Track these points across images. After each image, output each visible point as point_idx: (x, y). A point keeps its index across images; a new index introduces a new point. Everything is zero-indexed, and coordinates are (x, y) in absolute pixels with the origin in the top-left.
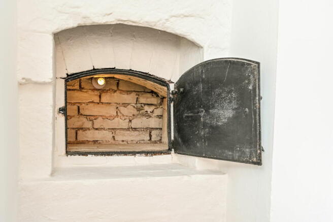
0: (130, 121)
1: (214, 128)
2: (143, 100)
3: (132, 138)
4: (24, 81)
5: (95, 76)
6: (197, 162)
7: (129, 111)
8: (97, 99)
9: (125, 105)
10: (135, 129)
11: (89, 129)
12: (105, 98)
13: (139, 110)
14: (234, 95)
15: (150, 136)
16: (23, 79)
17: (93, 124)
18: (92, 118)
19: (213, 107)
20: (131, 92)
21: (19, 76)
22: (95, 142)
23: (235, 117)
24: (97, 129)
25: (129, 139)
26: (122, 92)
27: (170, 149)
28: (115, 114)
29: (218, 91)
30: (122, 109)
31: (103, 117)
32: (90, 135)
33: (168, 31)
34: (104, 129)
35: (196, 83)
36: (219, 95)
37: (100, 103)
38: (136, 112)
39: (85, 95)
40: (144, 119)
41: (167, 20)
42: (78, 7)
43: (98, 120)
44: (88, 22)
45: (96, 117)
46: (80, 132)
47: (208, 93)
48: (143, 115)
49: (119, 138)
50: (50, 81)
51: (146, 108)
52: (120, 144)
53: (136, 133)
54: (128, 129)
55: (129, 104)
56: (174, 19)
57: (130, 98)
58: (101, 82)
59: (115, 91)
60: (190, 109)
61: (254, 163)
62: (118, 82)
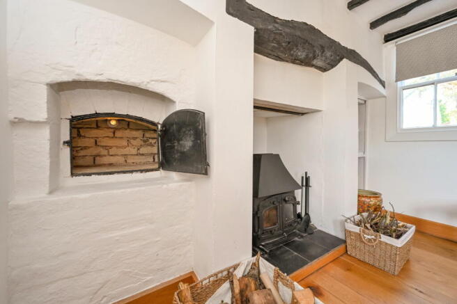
0: (139, 149)
1: (183, 153)
2: (148, 135)
3: (140, 161)
4: (17, 120)
5: (109, 118)
6: (174, 175)
7: (137, 142)
8: (111, 135)
9: (135, 138)
10: (143, 155)
11: (105, 156)
12: (118, 134)
13: (145, 141)
14: (192, 132)
15: (154, 159)
16: (16, 118)
17: (108, 152)
18: (107, 148)
19: (182, 140)
20: (139, 129)
21: (11, 117)
22: (111, 165)
23: (193, 146)
24: (112, 155)
25: (138, 161)
26: (132, 129)
27: (159, 168)
28: (126, 144)
29: (184, 130)
30: (132, 141)
31: (117, 147)
32: (106, 160)
33: (150, 90)
34: (117, 155)
35: (172, 125)
36: (184, 132)
37: (114, 137)
38: (143, 143)
39: (101, 131)
40: (149, 147)
41: (148, 83)
42: (72, 67)
43: (113, 149)
44: (82, 78)
45: (111, 147)
46: (97, 158)
47: (179, 131)
48: (148, 145)
49: (130, 160)
50: (45, 120)
51: (151, 140)
52: (130, 166)
53: (144, 157)
54: (137, 155)
55: (136, 138)
56: (153, 82)
57: (138, 134)
58: (113, 123)
59: (126, 129)
60: (170, 141)
61: (203, 174)
62: (129, 124)
